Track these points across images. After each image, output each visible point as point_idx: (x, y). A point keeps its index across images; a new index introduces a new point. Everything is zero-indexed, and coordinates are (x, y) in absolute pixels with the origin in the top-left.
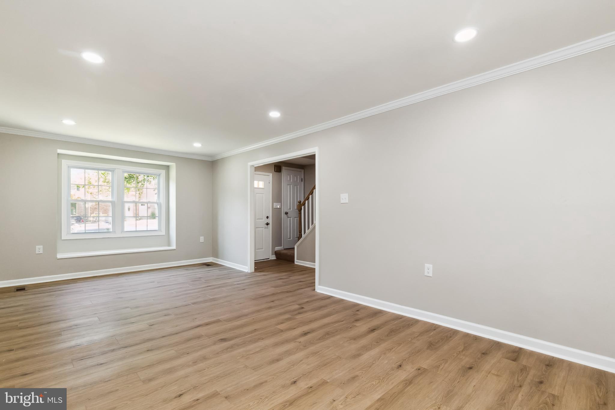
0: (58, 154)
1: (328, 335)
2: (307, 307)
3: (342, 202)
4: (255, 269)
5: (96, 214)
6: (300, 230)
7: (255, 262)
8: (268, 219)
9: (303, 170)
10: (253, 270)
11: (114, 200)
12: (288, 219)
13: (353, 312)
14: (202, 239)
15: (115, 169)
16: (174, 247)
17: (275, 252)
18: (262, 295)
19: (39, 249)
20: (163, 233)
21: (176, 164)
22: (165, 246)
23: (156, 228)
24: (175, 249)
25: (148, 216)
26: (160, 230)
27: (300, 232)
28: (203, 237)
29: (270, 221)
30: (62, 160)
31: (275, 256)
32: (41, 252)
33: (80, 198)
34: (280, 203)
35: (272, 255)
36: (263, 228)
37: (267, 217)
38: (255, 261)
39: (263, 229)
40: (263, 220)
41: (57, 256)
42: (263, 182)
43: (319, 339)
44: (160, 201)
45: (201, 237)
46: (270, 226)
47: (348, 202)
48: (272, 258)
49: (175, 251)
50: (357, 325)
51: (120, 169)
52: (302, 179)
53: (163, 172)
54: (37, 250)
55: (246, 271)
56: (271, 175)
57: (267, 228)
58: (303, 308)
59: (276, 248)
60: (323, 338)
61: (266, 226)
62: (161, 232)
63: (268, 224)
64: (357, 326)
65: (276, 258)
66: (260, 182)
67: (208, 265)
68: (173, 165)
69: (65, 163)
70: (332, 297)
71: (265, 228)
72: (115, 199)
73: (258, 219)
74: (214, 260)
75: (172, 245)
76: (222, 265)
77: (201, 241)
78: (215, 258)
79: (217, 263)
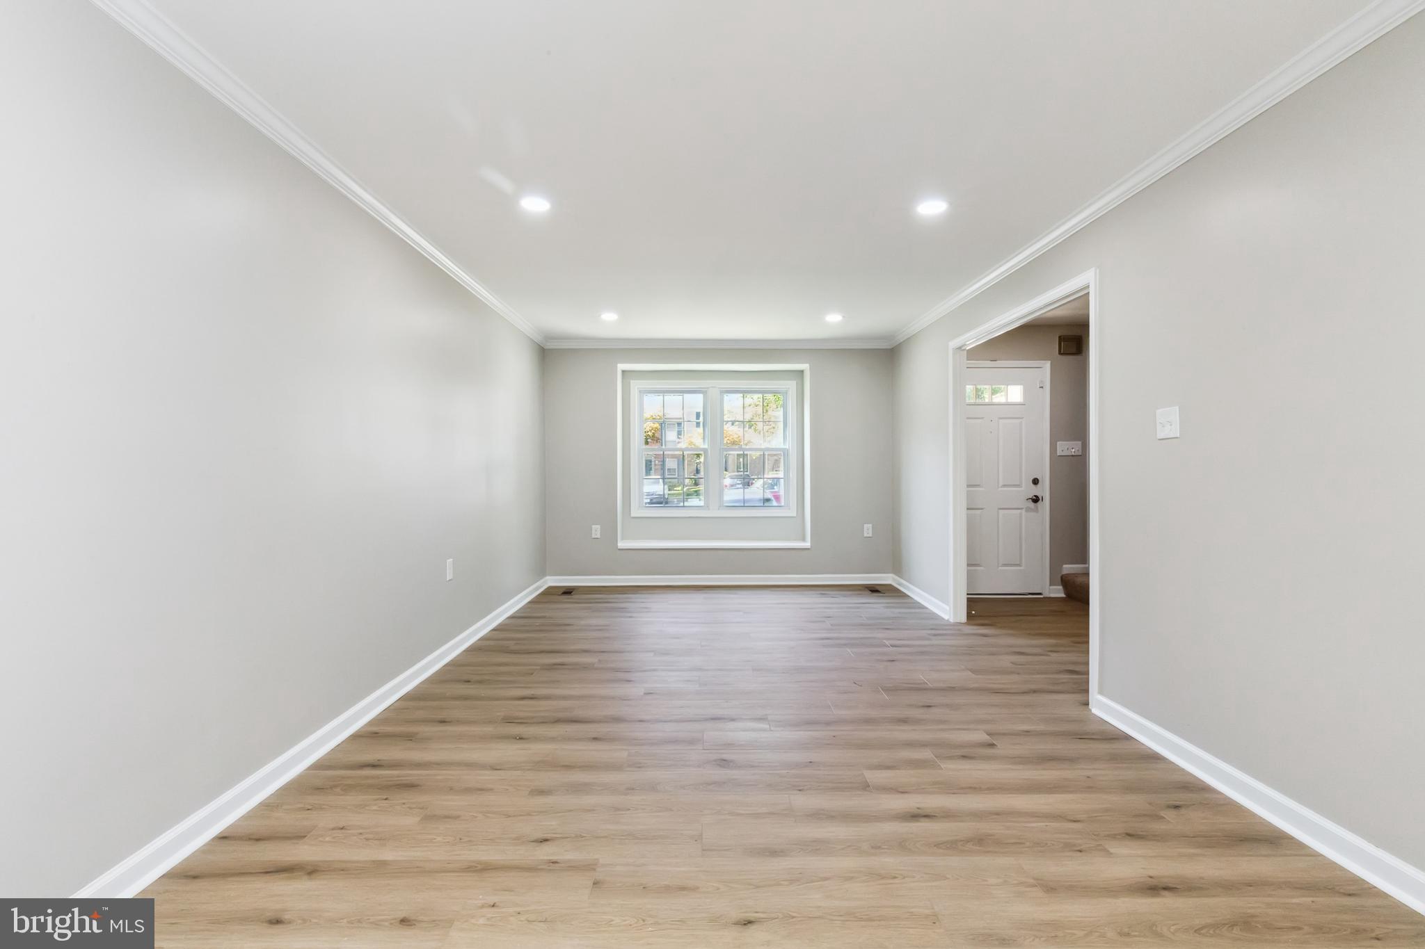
0: (624, 371)
1: (981, 842)
2: (1004, 748)
3: (1161, 434)
4: (969, 616)
7: (968, 598)
8: (1039, 485)
10: (963, 618)
13: (1150, 804)
14: (868, 530)
15: (708, 388)
16: (807, 544)
17: (1062, 578)
18: (919, 684)
19: (596, 530)
20: (792, 512)
21: (810, 366)
22: (796, 540)
24: (809, 547)
26: (786, 505)
28: (871, 525)
29: (1044, 490)
30: (630, 381)
31: (1061, 587)
32: (598, 535)
33: (694, 445)
34: (1080, 443)
35: (1051, 584)
36: (1022, 509)
37: (1036, 482)
38: (968, 594)
39: (1021, 514)
40: (1023, 489)
41: (617, 546)
42: (1022, 386)
43: (937, 845)
44: (786, 446)
45: (866, 526)
46: (1046, 505)
47: (1178, 435)
48: (1050, 593)
49: (807, 551)
50: (1112, 850)
51: (716, 387)
53: (791, 385)
54: (593, 532)
55: (946, 617)
56: (1047, 365)
57: (1036, 510)
58: (992, 745)
59: (1064, 566)
60: (953, 846)
61: (1032, 505)
62: (789, 509)
63: (1036, 500)
64: (1111, 854)
65: (1065, 594)
66: (1009, 387)
67: (874, 590)
68: (809, 369)
69: (636, 385)
70: (1128, 738)
71: (1028, 510)
73: (1004, 486)
74: (894, 580)
75: (804, 539)
76: (905, 596)
77: (865, 535)
78: (896, 577)
79: (898, 590)
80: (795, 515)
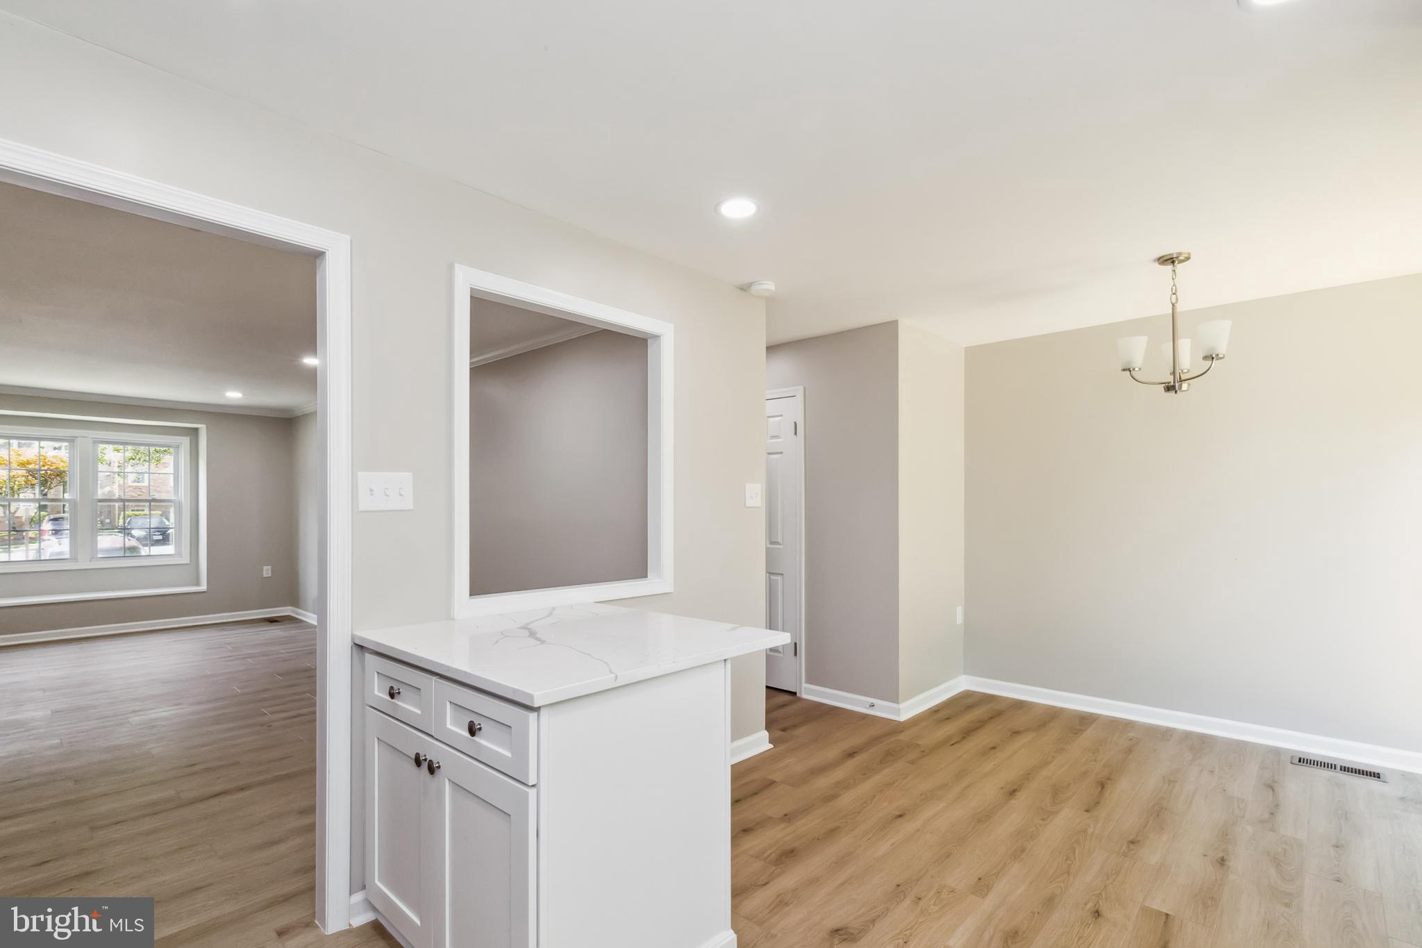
11: (76, 497)
14: (267, 571)
15: (76, 437)
16: (203, 587)
20: (186, 559)
21: (207, 428)
22: (191, 585)
24: (205, 590)
25: (152, 527)
26: (178, 553)
28: (270, 567)
44: (179, 499)
45: (265, 568)
49: (203, 594)
51: (87, 437)
53: (185, 441)
62: (182, 557)
67: (272, 621)
68: (202, 427)
74: (293, 611)
75: (198, 584)
76: (301, 621)
77: (265, 575)
78: (294, 608)
79: (298, 619)
80: (188, 562)
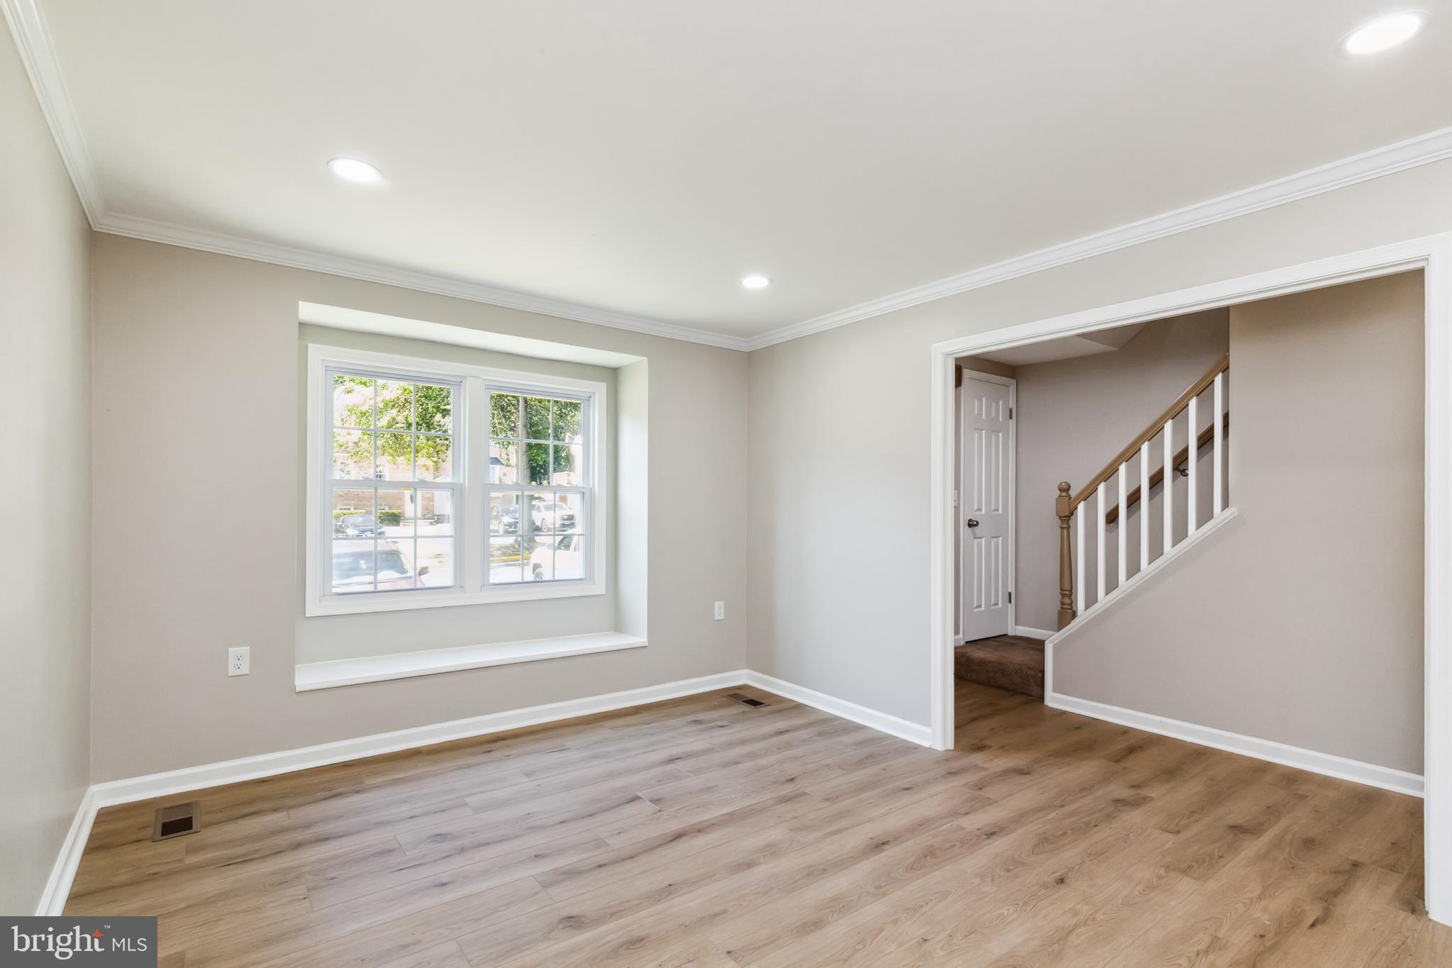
0: (301, 324)
5: (340, 509)
6: (1067, 586)
9: (1014, 382)
10: (952, 741)
11: (462, 482)
12: (976, 541)
14: (719, 609)
15: (465, 377)
16: (640, 637)
19: (239, 659)
20: (600, 587)
21: (648, 362)
22: (605, 631)
23: (579, 573)
24: (647, 644)
26: (589, 577)
27: (1067, 592)
28: (722, 603)
30: (310, 345)
32: (245, 669)
41: (296, 683)
44: (588, 484)
45: (714, 603)
49: (645, 650)
51: (478, 377)
52: (1011, 411)
53: (600, 389)
54: (232, 662)
55: (926, 744)
62: (594, 584)
67: (749, 700)
68: (635, 364)
69: (319, 354)
72: (464, 478)
74: (753, 678)
77: (717, 617)
80: (604, 592)
